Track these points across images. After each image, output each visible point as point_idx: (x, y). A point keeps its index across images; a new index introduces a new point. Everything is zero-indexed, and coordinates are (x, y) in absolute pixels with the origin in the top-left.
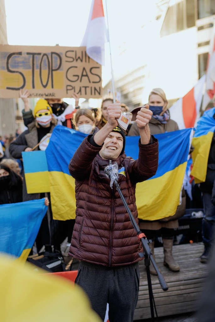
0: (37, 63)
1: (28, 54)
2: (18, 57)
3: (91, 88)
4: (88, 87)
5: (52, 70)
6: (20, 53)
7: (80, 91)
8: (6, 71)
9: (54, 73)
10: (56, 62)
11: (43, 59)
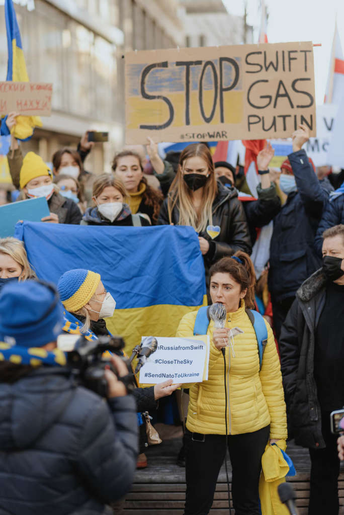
0: (194, 78)
1: (178, 64)
2: (162, 70)
3: (295, 116)
4: (289, 116)
5: (222, 90)
6: (165, 65)
7: (274, 123)
8: (140, 96)
9: (224, 93)
10: (229, 75)
11: (206, 71)
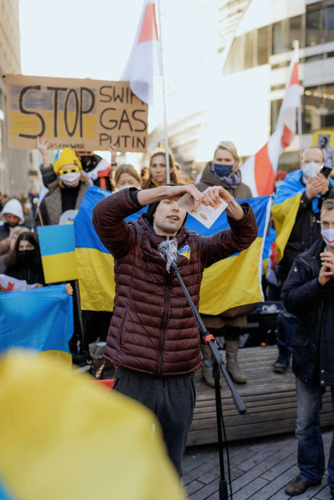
0: (61, 101)
1: (49, 88)
2: (36, 92)
3: (133, 138)
4: (129, 137)
5: (82, 112)
6: (38, 88)
7: (118, 141)
8: (19, 111)
9: (84, 115)
10: (87, 102)
11: (70, 97)
